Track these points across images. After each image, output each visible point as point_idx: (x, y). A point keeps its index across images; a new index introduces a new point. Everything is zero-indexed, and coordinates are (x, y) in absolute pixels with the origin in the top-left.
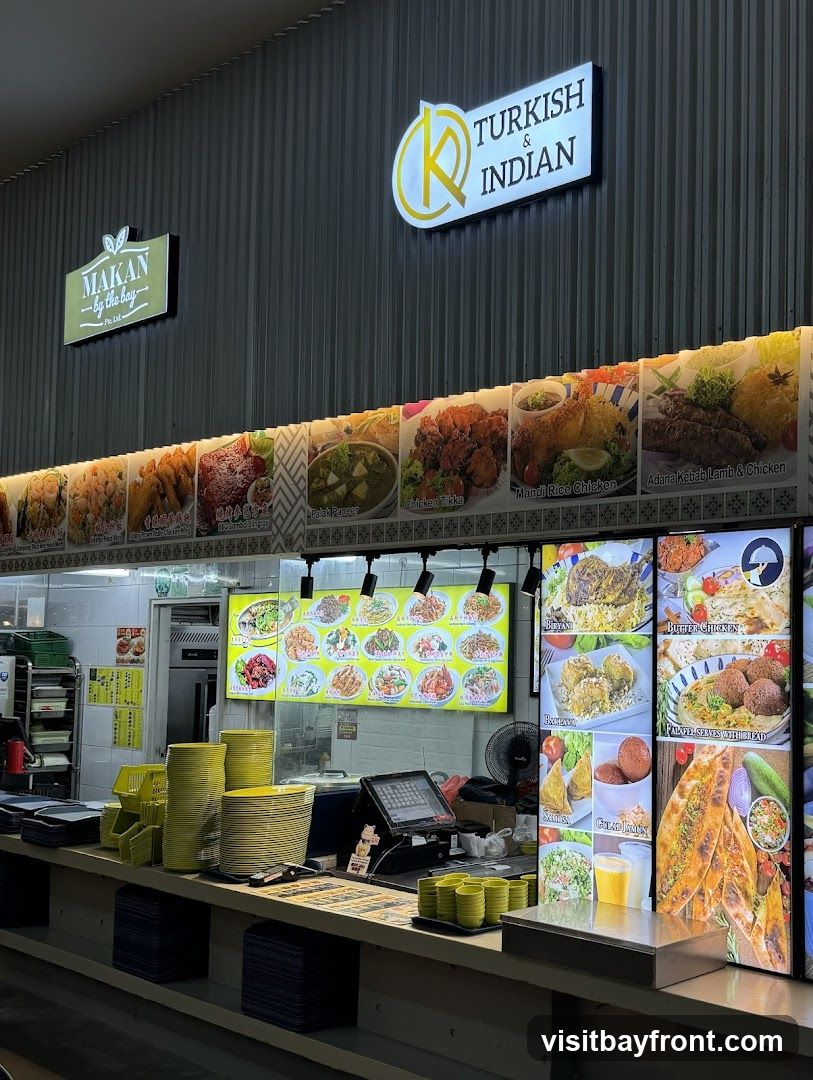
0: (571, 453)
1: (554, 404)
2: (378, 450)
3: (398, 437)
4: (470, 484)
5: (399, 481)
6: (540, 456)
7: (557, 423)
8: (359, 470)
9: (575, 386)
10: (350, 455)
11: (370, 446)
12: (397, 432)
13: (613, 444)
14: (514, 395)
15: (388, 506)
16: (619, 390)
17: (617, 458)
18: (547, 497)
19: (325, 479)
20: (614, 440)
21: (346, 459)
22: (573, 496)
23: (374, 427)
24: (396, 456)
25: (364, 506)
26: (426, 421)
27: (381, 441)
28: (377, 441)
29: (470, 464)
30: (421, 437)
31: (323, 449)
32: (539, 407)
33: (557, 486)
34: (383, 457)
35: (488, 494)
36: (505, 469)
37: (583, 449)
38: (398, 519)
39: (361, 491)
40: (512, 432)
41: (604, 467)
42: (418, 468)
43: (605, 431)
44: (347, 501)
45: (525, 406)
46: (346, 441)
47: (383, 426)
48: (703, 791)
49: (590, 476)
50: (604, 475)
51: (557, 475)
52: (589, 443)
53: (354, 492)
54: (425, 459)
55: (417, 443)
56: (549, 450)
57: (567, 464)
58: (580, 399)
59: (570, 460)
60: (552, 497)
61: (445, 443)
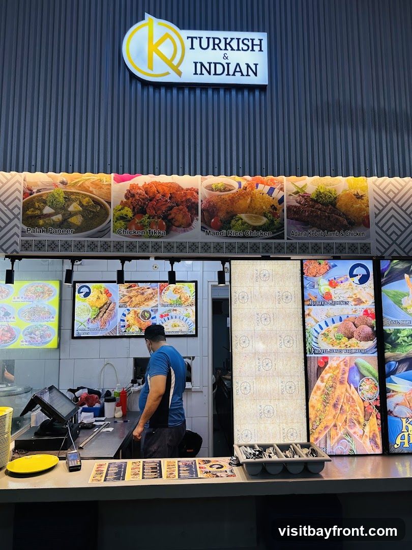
0: (243, 216)
1: (230, 190)
2: (91, 197)
3: (110, 193)
4: (170, 225)
5: (111, 217)
6: (222, 215)
7: (233, 200)
8: (74, 207)
9: (244, 184)
10: (65, 198)
11: (85, 195)
12: (109, 189)
13: (269, 215)
14: (202, 182)
15: (102, 231)
16: (272, 190)
17: (272, 222)
18: (227, 236)
19: (41, 210)
20: (270, 212)
21: (62, 200)
22: (244, 237)
23: (87, 184)
24: (109, 203)
25: (79, 229)
26: (133, 187)
27: (94, 192)
28: (91, 192)
29: (170, 214)
30: (130, 195)
31: (39, 191)
32: (221, 191)
33: (233, 231)
34: (97, 202)
35: (184, 231)
36: (197, 220)
37: (251, 215)
38: (112, 239)
39: (77, 220)
40: (202, 201)
41: (264, 225)
42: (128, 211)
43: (264, 207)
44: (64, 225)
45: (210, 188)
46: (62, 188)
47: (96, 184)
48: (334, 378)
49: (255, 228)
50: (264, 228)
51: (234, 226)
52: (254, 212)
53: (70, 220)
54: (134, 208)
55: (126, 197)
56: (227, 213)
57: (240, 221)
58: (248, 190)
59: (242, 219)
60: (230, 236)
61: (151, 200)
